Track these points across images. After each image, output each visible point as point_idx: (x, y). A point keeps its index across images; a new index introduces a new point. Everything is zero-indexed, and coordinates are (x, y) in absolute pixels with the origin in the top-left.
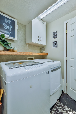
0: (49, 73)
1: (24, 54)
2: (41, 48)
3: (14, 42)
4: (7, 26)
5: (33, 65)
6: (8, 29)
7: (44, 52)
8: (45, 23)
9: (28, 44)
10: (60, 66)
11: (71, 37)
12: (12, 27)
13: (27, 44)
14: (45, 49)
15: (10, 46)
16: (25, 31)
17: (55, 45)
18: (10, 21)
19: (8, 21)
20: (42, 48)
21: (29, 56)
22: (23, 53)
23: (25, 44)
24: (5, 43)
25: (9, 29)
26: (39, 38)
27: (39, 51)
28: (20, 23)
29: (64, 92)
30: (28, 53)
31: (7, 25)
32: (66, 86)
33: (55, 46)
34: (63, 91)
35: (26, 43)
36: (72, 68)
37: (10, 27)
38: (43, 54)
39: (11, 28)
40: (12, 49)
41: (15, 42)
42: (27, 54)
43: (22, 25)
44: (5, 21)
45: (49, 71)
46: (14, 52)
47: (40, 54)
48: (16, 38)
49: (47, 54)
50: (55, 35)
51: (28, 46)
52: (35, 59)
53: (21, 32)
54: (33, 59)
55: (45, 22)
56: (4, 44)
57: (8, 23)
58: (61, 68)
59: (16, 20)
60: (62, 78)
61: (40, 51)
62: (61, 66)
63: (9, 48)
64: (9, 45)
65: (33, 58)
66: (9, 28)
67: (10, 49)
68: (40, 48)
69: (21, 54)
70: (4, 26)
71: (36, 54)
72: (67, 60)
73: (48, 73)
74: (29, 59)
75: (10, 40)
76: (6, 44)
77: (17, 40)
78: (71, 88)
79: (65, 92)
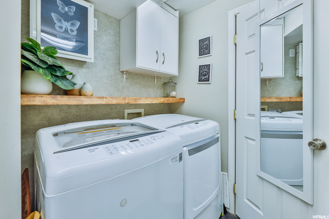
0: (181, 159)
1: (114, 102)
2: (166, 81)
3: (84, 66)
4: (63, 21)
5: (133, 138)
6: (66, 31)
7: (173, 94)
8: (177, 14)
9: (126, 71)
10: (217, 136)
11: (247, 54)
12: (78, 24)
13: (123, 72)
14: (178, 86)
15: (73, 80)
16: (118, 34)
17: (204, 74)
18: (74, 8)
19: (66, 9)
20: (168, 83)
21: (129, 106)
22: (111, 99)
23: (118, 72)
24: (56, 71)
25: (69, 31)
26: (159, 57)
27: (159, 92)
28: (103, 13)
29: (227, 210)
30: (125, 99)
31: (65, 21)
32: (235, 194)
33: (203, 78)
34: (225, 208)
35: (121, 70)
36: (250, 141)
37: (72, 24)
38: (171, 100)
39: (75, 29)
40: (77, 87)
41: (88, 68)
42: (123, 102)
43: (111, 17)
44: (60, 9)
45: (181, 154)
46: (82, 98)
47: (162, 100)
48: (90, 57)
49: (183, 100)
50: (205, 47)
51: (126, 79)
52: (147, 114)
53: (107, 39)
54: (143, 114)
55: (176, 9)
56: (52, 74)
57: (66, 13)
58: (219, 143)
59: (93, 6)
60: (222, 171)
61: (162, 90)
62: (219, 135)
63: (68, 85)
64: (69, 77)
65: (142, 111)
66: (69, 28)
67: (70, 88)
68: (162, 83)
69: (104, 103)
70: (55, 21)
71: (148, 101)
72: (235, 119)
73: (178, 158)
74: (129, 114)
75: (72, 62)
76: (58, 74)
77: (92, 61)
78: (248, 199)
79: (231, 211)
